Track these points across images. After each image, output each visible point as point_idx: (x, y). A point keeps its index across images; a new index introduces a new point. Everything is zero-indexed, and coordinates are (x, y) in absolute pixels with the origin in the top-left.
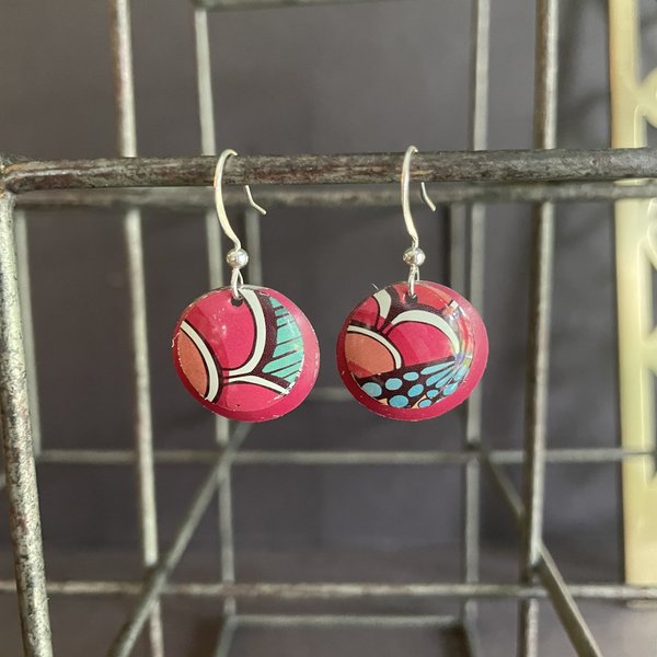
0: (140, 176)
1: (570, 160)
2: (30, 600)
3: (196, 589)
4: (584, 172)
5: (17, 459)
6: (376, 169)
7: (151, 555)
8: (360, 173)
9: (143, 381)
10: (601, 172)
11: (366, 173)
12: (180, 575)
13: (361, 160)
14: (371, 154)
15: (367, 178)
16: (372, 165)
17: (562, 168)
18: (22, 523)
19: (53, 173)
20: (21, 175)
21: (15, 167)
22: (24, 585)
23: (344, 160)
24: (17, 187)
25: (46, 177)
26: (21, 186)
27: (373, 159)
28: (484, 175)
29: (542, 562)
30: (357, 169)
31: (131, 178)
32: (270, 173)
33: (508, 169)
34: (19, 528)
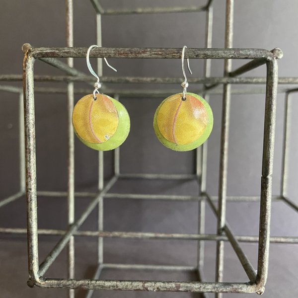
0: (79, 53)
1: (226, 52)
2: (31, 206)
3: (89, 233)
4: (231, 56)
5: (30, 153)
6: (160, 53)
7: (71, 219)
8: (155, 54)
9: (72, 149)
10: (237, 56)
11: (156, 54)
12: (82, 228)
13: (155, 50)
14: (158, 48)
15: (157, 56)
16: (158, 51)
17: (223, 54)
18: (30, 176)
19: (48, 51)
20: (38, 52)
21: (36, 49)
22: (29, 200)
23: (149, 50)
24: (36, 56)
25: (46, 52)
26: (38, 55)
27: (159, 49)
28: (197, 56)
29: (225, 226)
30: (154, 53)
31: (76, 54)
32: (123, 53)
33: (205, 54)
34: (29, 178)
